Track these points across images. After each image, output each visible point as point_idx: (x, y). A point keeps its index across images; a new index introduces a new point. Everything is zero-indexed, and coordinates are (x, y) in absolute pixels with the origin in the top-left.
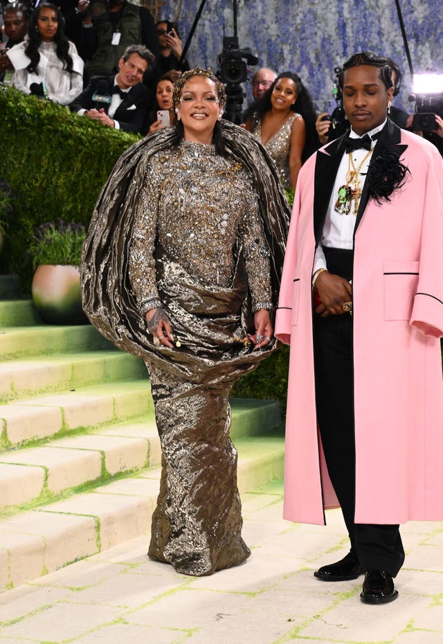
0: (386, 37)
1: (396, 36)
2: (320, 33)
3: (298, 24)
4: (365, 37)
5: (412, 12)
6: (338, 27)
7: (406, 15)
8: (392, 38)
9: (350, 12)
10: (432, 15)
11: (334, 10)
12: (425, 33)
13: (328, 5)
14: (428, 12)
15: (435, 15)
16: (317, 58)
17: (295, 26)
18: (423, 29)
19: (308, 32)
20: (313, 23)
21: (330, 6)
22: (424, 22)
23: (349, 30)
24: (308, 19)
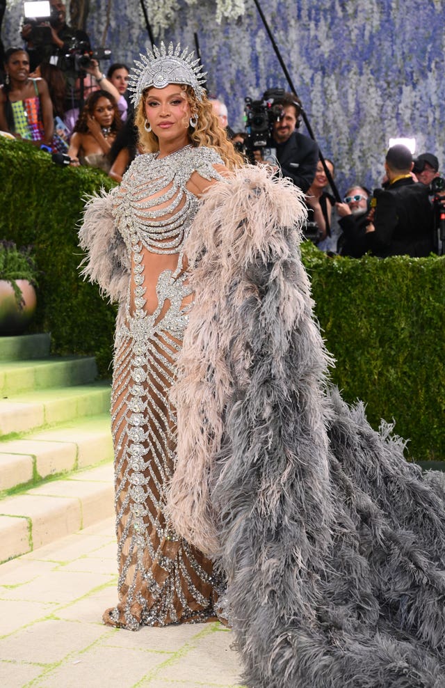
0: (295, 69)
1: (304, 69)
2: (234, 65)
3: (215, 56)
4: (276, 70)
5: (319, 47)
6: (251, 60)
7: (313, 49)
8: (300, 70)
9: (262, 46)
10: (337, 50)
11: (247, 44)
12: (331, 66)
13: (241, 39)
14: (334, 45)
15: (340, 49)
16: (232, 88)
17: (211, 58)
18: (329, 62)
19: (223, 64)
20: (228, 55)
21: (244, 40)
22: (330, 56)
23: (261, 63)
24: (223, 52)
